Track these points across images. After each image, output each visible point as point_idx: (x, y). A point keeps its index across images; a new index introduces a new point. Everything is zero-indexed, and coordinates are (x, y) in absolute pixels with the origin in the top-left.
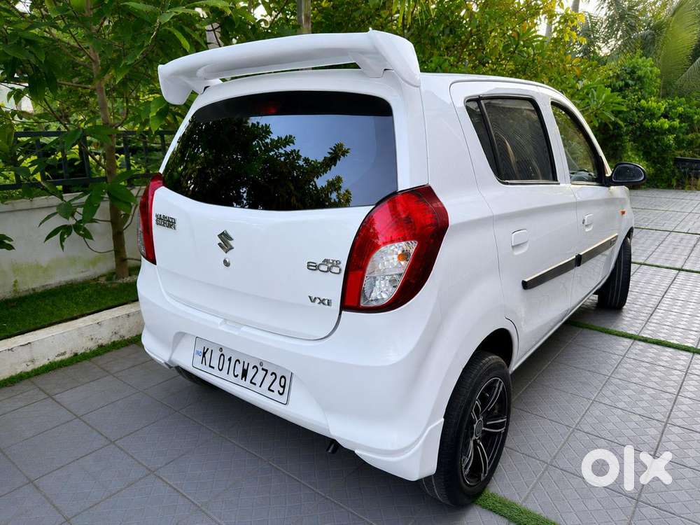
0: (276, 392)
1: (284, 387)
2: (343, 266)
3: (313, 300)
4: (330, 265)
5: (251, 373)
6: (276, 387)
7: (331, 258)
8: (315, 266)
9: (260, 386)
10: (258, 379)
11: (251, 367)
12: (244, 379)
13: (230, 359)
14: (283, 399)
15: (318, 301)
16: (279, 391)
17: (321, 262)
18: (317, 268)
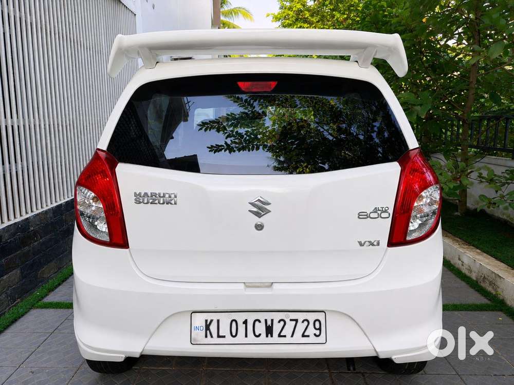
0: (312, 336)
1: (320, 329)
2: (391, 211)
3: (361, 244)
4: (379, 212)
5: (277, 328)
6: (311, 331)
7: (379, 206)
8: (366, 215)
9: (292, 336)
10: (288, 331)
11: (275, 322)
12: (269, 335)
13: (245, 322)
14: (322, 339)
15: (367, 243)
16: (315, 335)
17: (372, 211)
18: (368, 216)
